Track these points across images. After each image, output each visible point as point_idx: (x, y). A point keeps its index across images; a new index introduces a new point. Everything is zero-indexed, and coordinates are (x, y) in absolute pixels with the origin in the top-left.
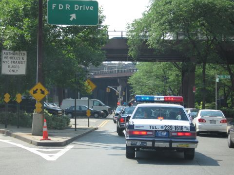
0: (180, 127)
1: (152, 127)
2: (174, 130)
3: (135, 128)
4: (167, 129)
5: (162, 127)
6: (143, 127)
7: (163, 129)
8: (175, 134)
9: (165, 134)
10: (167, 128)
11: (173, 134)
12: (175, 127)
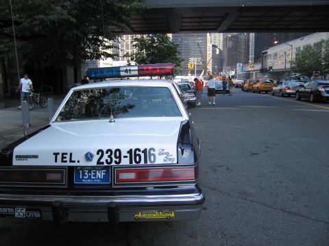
0: (145, 152)
1: (59, 157)
2: (125, 162)
3: (16, 162)
4: (103, 160)
5: (89, 157)
6: (36, 157)
7: (94, 163)
8: (132, 176)
9: (100, 174)
10: (106, 157)
11: (124, 176)
12: (130, 152)
